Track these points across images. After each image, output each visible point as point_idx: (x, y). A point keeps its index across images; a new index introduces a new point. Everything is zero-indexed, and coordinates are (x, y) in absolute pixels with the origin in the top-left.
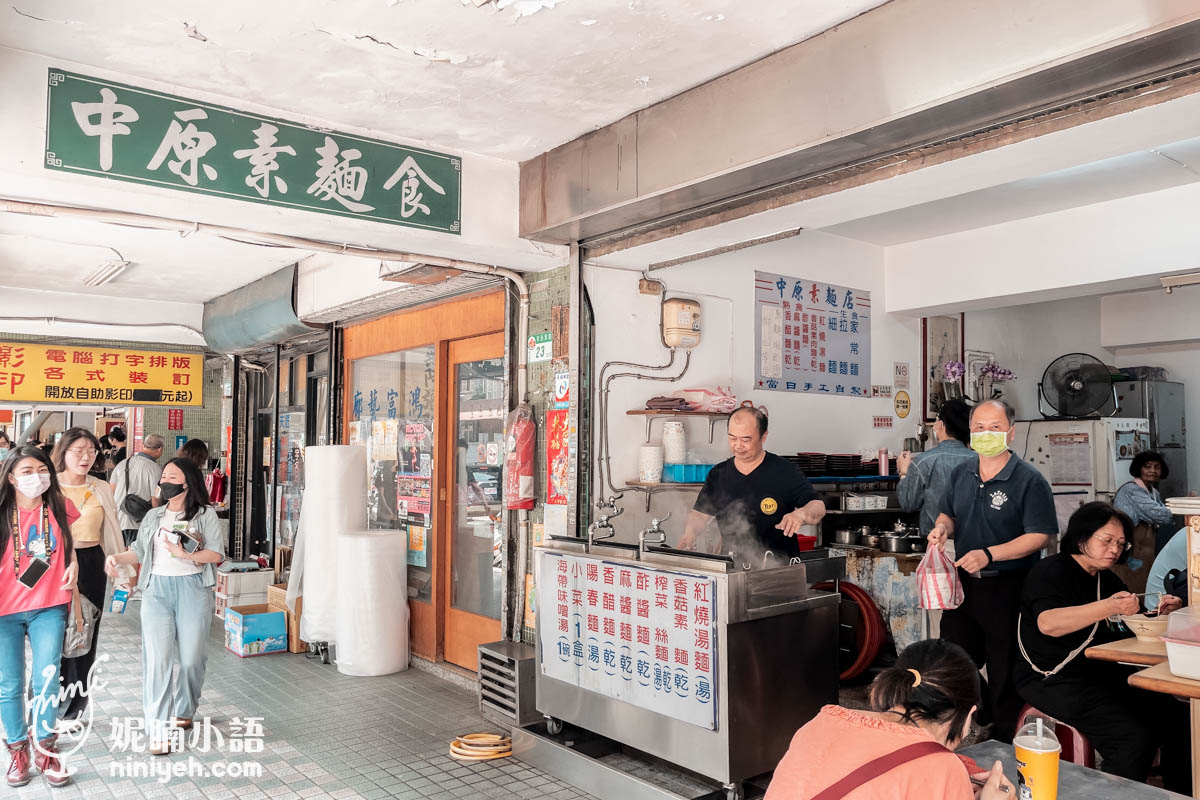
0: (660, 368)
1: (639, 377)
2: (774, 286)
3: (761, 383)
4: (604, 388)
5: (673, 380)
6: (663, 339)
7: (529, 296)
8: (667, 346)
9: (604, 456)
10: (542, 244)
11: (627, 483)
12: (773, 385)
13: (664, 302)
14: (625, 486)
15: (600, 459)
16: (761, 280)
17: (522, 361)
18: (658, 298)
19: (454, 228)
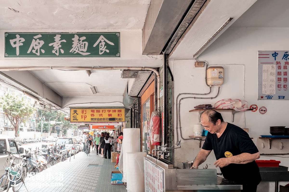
0: (205, 94)
1: (195, 98)
2: (271, 56)
3: (262, 97)
4: (178, 102)
5: (212, 98)
6: (207, 83)
7: (159, 75)
8: (209, 86)
9: (179, 127)
10: (152, 56)
11: (189, 137)
12: (269, 97)
13: (207, 69)
14: (189, 138)
15: (177, 128)
16: (262, 55)
17: (158, 98)
18: (204, 68)
19: (118, 55)
